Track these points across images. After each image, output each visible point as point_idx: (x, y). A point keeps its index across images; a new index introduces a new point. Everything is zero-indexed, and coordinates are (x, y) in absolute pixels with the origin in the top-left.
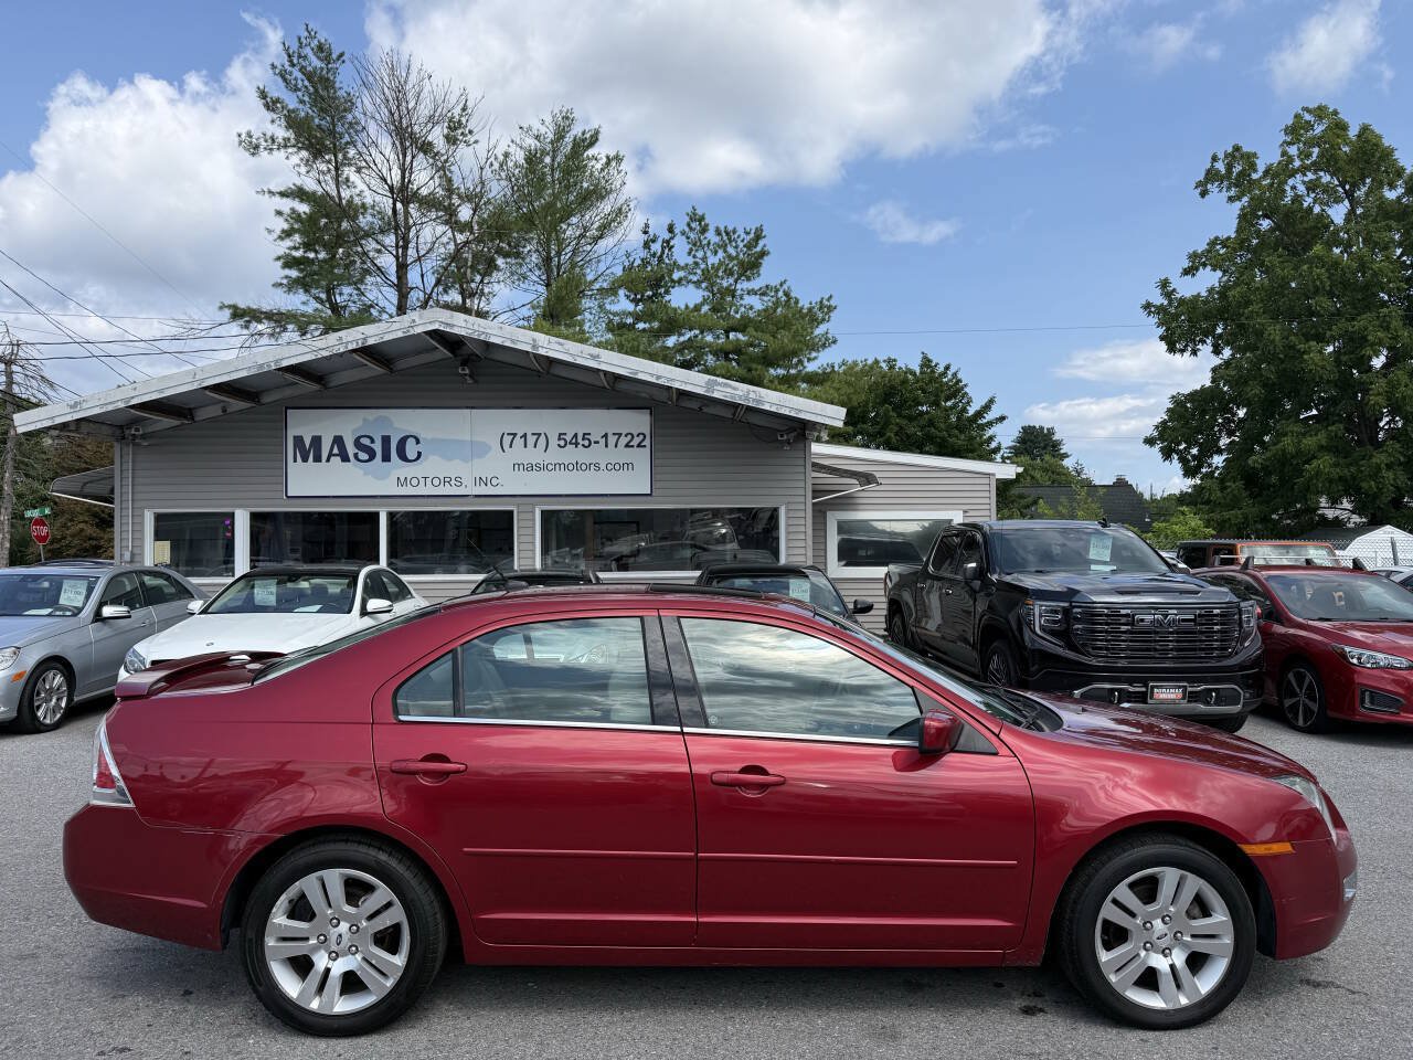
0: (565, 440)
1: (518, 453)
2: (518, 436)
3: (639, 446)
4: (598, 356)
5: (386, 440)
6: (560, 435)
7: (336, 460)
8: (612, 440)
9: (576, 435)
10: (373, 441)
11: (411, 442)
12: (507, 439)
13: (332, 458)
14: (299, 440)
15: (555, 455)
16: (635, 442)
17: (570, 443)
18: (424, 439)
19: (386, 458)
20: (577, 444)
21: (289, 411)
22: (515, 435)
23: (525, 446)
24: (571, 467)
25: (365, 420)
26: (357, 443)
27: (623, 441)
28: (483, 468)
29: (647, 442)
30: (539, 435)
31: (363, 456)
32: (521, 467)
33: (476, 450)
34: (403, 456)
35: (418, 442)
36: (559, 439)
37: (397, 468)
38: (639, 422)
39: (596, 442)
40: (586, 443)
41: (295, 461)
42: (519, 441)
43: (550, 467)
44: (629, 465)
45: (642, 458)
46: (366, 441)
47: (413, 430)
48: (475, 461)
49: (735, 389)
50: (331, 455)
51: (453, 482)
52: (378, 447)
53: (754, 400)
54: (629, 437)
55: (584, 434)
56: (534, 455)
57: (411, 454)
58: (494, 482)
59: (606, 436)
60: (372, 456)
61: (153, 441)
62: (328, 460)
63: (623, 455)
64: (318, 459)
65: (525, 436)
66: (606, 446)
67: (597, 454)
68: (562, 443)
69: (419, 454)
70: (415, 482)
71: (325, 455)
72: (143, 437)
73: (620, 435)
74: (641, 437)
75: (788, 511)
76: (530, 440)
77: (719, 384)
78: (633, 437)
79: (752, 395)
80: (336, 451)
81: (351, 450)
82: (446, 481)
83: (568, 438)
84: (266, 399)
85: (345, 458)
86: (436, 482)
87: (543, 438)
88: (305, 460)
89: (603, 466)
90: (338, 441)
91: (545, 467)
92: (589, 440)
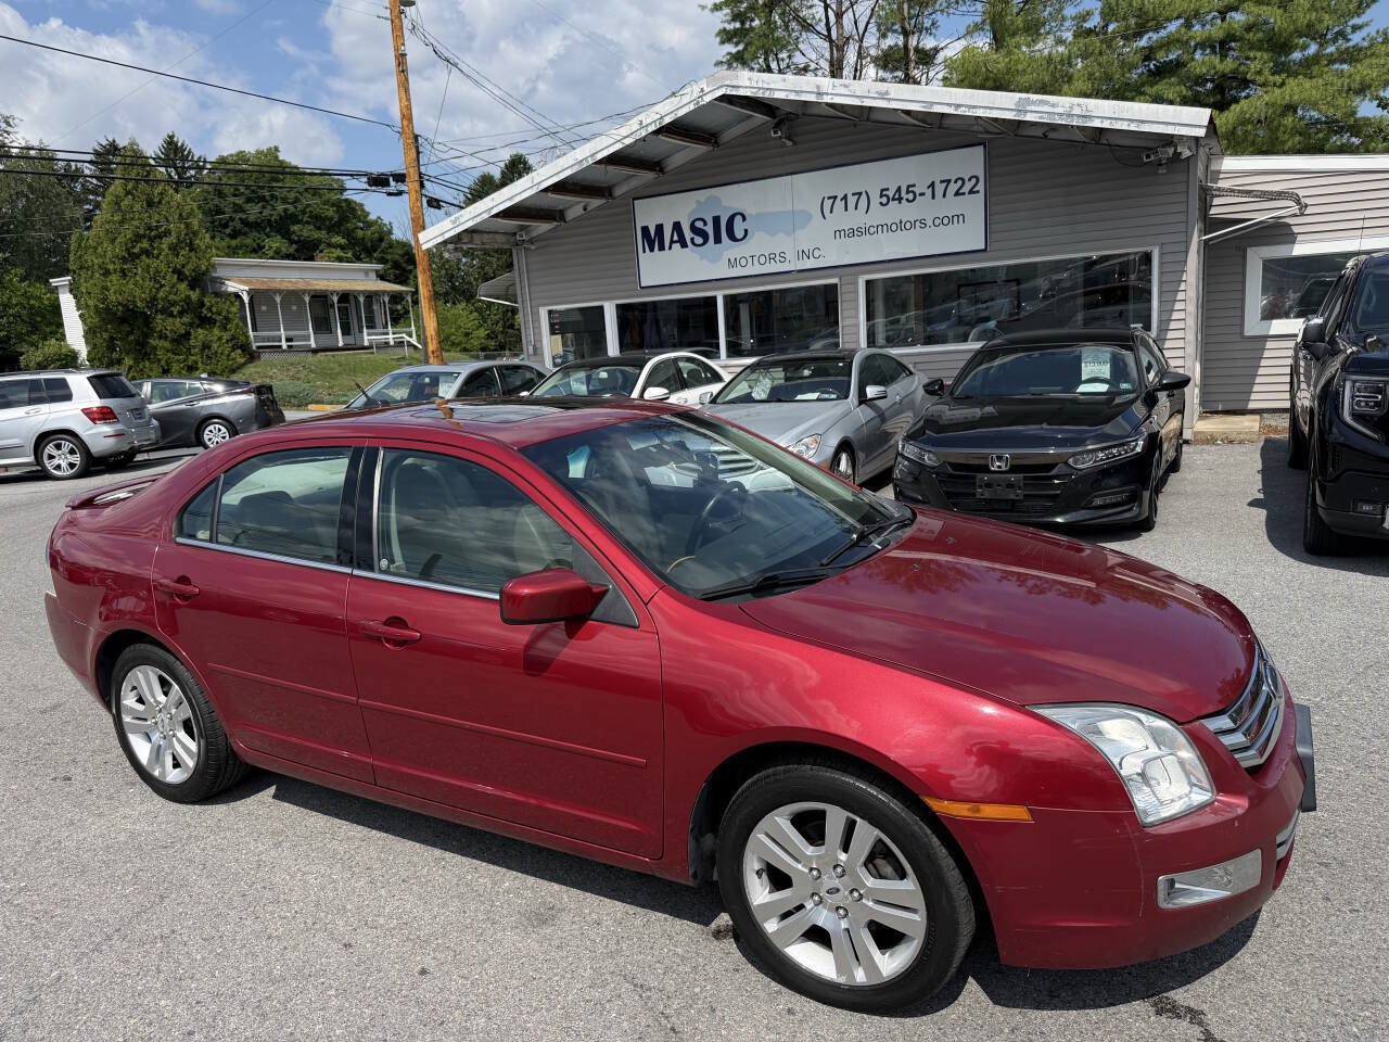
0: (887, 196)
1: (841, 218)
2: (838, 199)
3: (971, 192)
4: (887, 93)
5: (716, 220)
6: (882, 190)
7: (677, 246)
8: (940, 188)
9: (899, 189)
10: (705, 224)
11: (738, 219)
12: (828, 203)
13: (674, 245)
14: (645, 230)
15: (879, 215)
16: (966, 189)
17: (894, 199)
18: (751, 215)
19: (718, 240)
20: (900, 199)
21: (635, 202)
22: (835, 197)
23: (846, 210)
24: (894, 227)
25: (698, 202)
26: (693, 228)
27: (953, 188)
28: (805, 238)
29: (981, 187)
30: (860, 194)
31: (699, 240)
32: (842, 233)
33: (795, 220)
34: (732, 237)
35: (744, 219)
36: (881, 197)
37: (728, 249)
38: (971, 162)
39: (922, 194)
40: (911, 196)
41: (644, 252)
42: (839, 204)
43: (872, 230)
44: (960, 217)
45: (973, 207)
46: (699, 224)
47: (738, 206)
48: (798, 232)
49: (1053, 106)
50: (672, 242)
51: (778, 258)
52: (710, 229)
53: (1079, 116)
54: (960, 182)
55: (909, 186)
56: (857, 218)
57: (739, 234)
58: (817, 253)
59: (932, 185)
60: (706, 240)
61: (537, 245)
62: (670, 248)
63: (951, 206)
64: (662, 248)
65: (845, 197)
66: (933, 197)
67: (922, 209)
68: (884, 200)
69: (746, 231)
70: (743, 262)
71: (667, 245)
72: (531, 241)
73: (949, 181)
74: (974, 180)
75: (1162, 255)
76: (852, 200)
77: (1034, 103)
78: (963, 183)
79: (1076, 111)
80: (676, 238)
81: (688, 235)
82: (772, 258)
83: (891, 194)
84: (618, 192)
85: (684, 245)
86: (762, 260)
87: (864, 196)
88: (652, 250)
89: (929, 223)
90: (677, 227)
91: (867, 231)
92: (913, 192)
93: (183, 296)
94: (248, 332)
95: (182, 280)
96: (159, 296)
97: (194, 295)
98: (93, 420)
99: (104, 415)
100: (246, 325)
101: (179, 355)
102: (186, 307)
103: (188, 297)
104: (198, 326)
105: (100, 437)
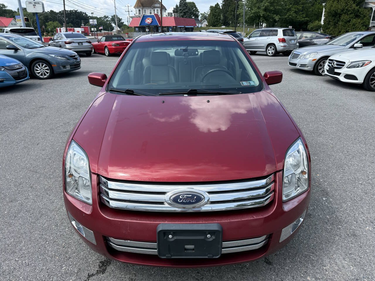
93: (353, 8)
94: (370, 21)
95: (355, 3)
96: (345, 8)
97: (357, 8)
98: (280, 42)
99: (283, 41)
100: (371, 19)
101: (345, 27)
102: (352, 12)
103: (354, 9)
104: (354, 18)
105: (280, 46)
